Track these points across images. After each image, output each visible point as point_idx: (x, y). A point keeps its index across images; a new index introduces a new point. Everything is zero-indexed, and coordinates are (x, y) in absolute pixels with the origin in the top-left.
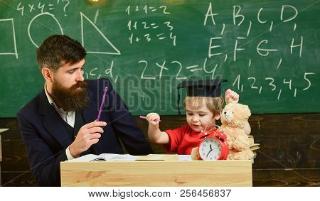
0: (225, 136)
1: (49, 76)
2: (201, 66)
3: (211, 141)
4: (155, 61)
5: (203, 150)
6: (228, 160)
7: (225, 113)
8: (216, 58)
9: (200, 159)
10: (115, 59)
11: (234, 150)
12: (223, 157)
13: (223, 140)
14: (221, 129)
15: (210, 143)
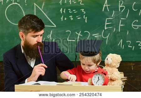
0: (107, 72)
1: (22, 37)
2: (100, 34)
3: (99, 75)
4: (75, 31)
5: (94, 79)
6: (108, 86)
7: (107, 59)
8: (109, 29)
9: (93, 85)
10: (53, 30)
11: (112, 80)
12: (105, 84)
13: (105, 74)
14: (105, 68)
15: (98, 76)
